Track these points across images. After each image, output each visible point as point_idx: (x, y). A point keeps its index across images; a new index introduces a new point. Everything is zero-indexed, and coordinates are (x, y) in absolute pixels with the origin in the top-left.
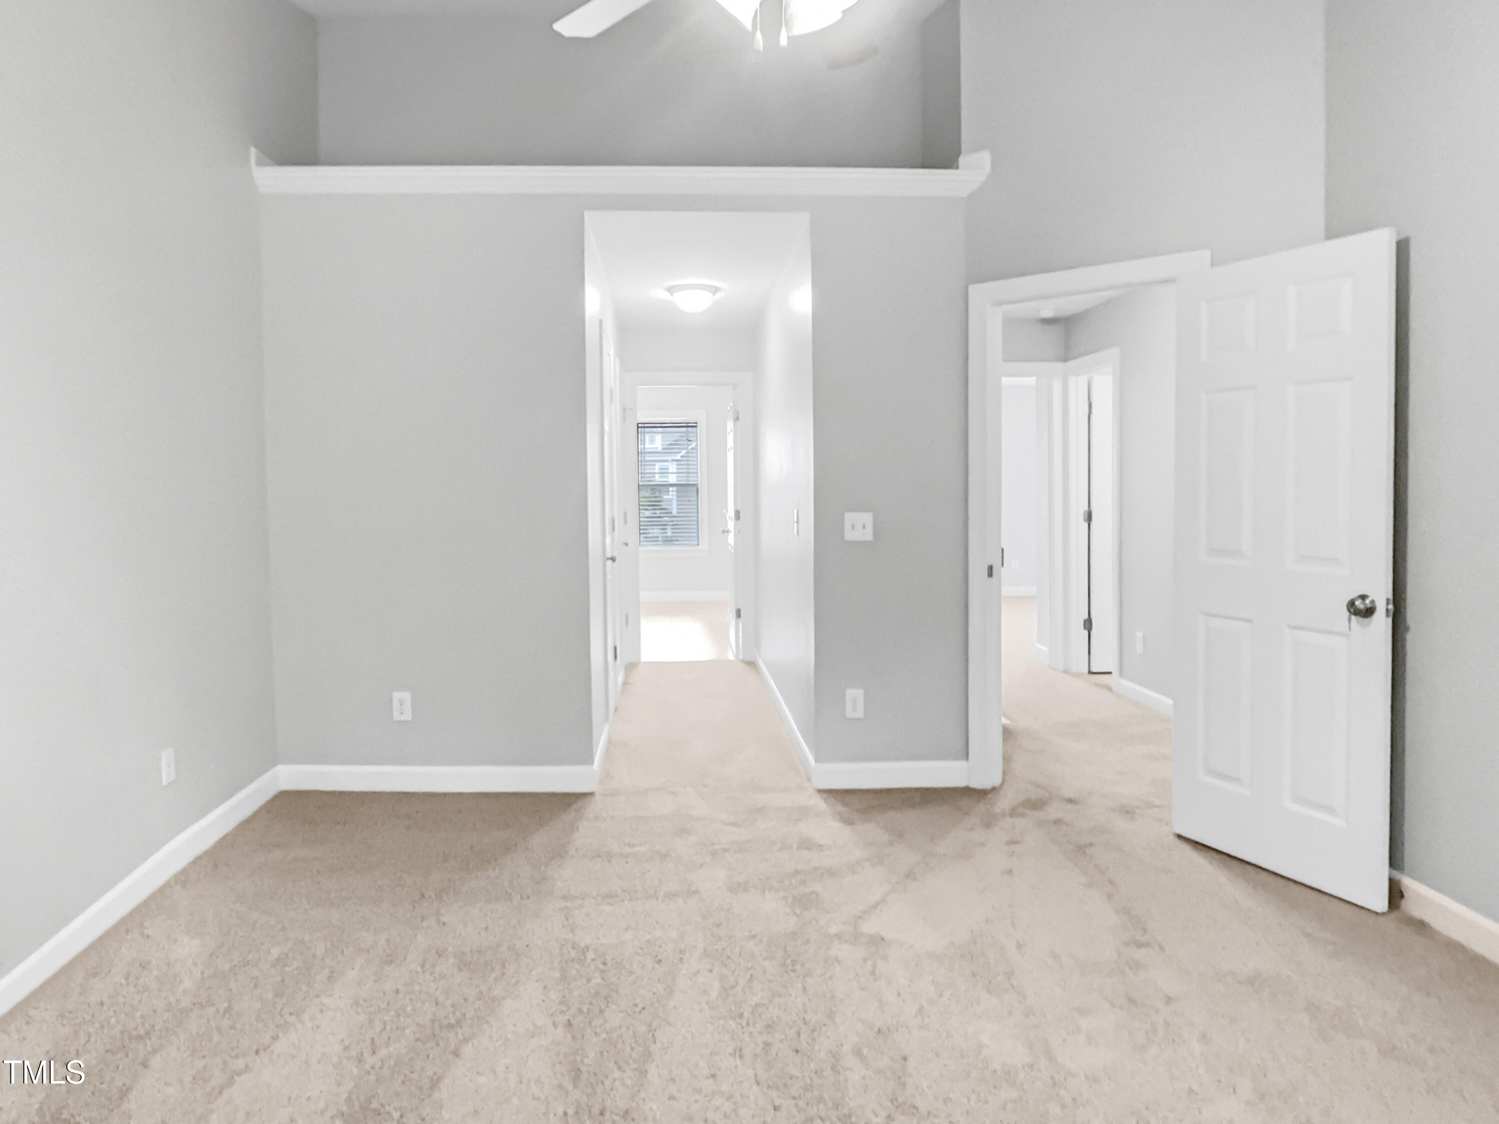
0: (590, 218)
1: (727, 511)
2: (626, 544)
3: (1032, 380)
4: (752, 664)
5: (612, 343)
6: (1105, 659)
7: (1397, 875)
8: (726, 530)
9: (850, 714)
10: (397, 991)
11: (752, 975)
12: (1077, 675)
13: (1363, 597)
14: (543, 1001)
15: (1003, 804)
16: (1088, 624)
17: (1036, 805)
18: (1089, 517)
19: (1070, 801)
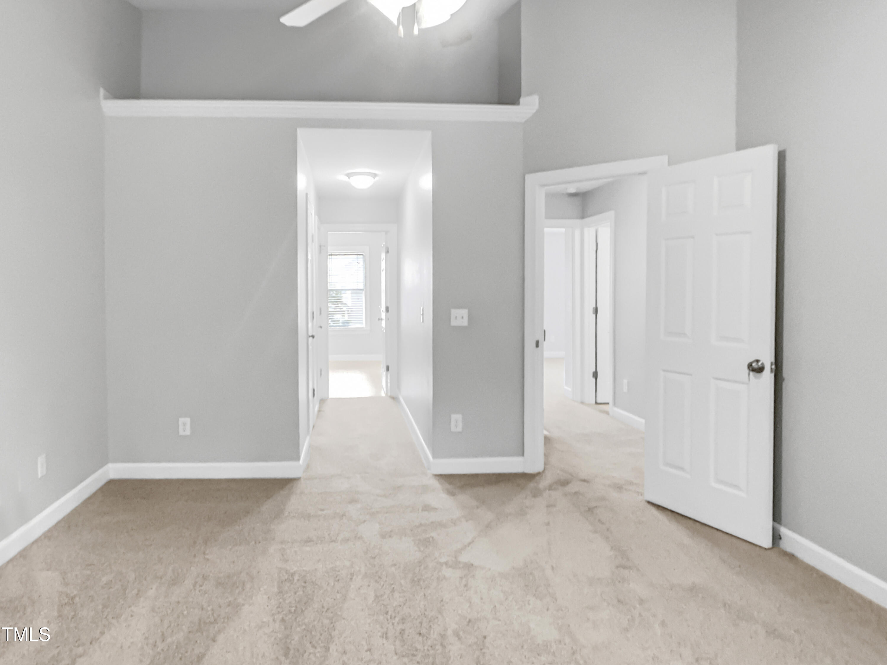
0: (301, 133)
1: (381, 307)
2: (321, 327)
3: (563, 230)
4: (394, 398)
5: (313, 207)
6: (605, 395)
7: (777, 525)
8: (380, 318)
9: (453, 429)
10: (178, 602)
11: (394, 588)
12: (589, 405)
13: (758, 361)
14: (268, 606)
15: (544, 483)
16: (595, 375)
17: (564, 483)
18: (596, 311)
19: (584, 481)
